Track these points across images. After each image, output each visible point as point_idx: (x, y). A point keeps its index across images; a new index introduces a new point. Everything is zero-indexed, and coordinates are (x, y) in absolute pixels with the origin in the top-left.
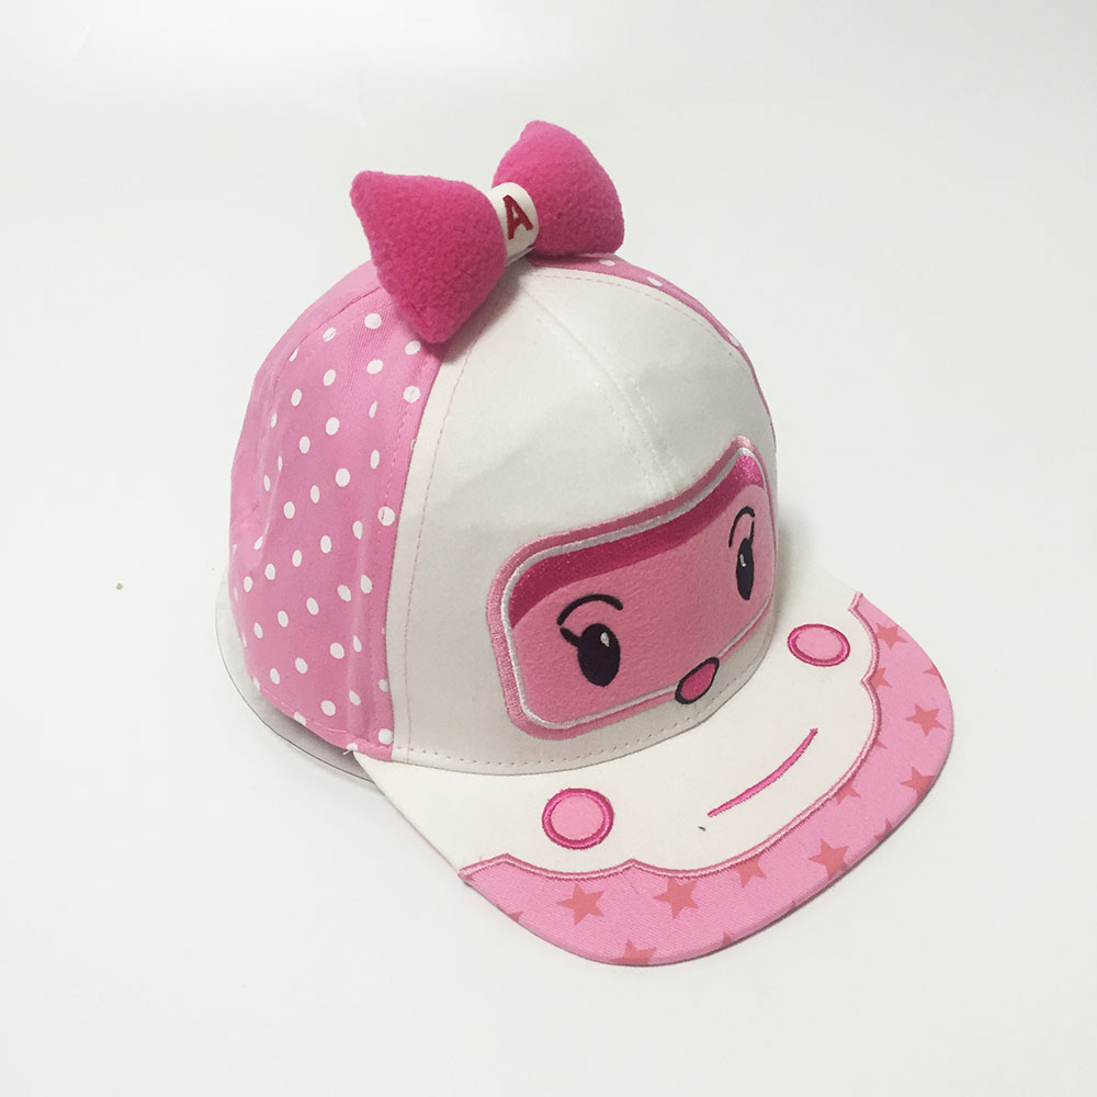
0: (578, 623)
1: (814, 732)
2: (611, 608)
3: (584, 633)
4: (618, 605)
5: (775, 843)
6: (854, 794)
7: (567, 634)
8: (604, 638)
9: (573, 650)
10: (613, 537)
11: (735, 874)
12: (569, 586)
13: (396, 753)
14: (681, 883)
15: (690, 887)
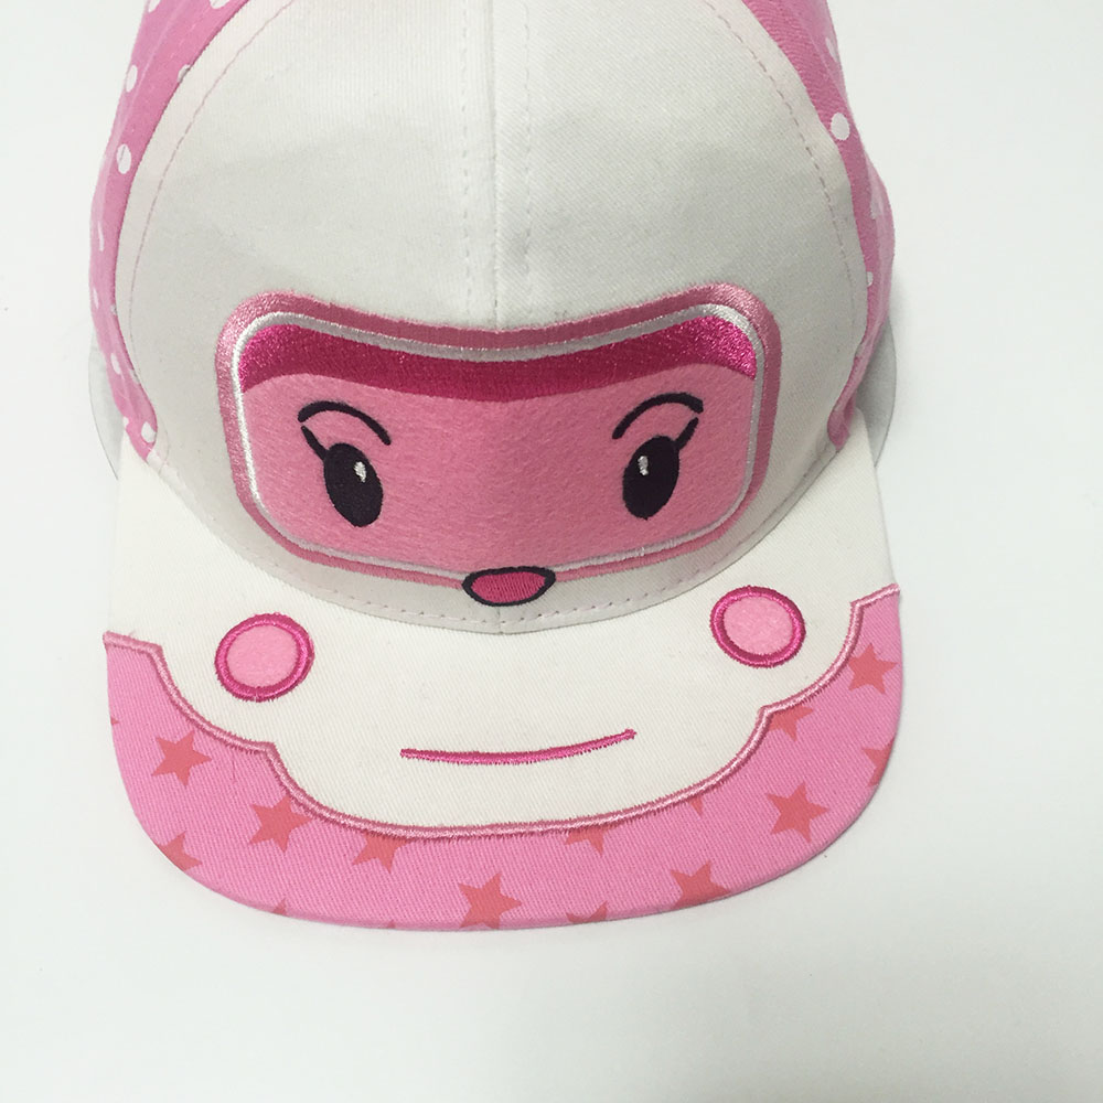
0: (329, 428)
1: (630, 734)
2: (373, 436)
3: (333, 448)
4: (387, 440)
5: (439, 837)
6: (598, 846)
7: (310, 437)
8: (360, 469)
9: (317, 464)
10: (387, 342)
11: (362, 842)
12: (317, 377)
14: (295, 809)
15: (300, 822)
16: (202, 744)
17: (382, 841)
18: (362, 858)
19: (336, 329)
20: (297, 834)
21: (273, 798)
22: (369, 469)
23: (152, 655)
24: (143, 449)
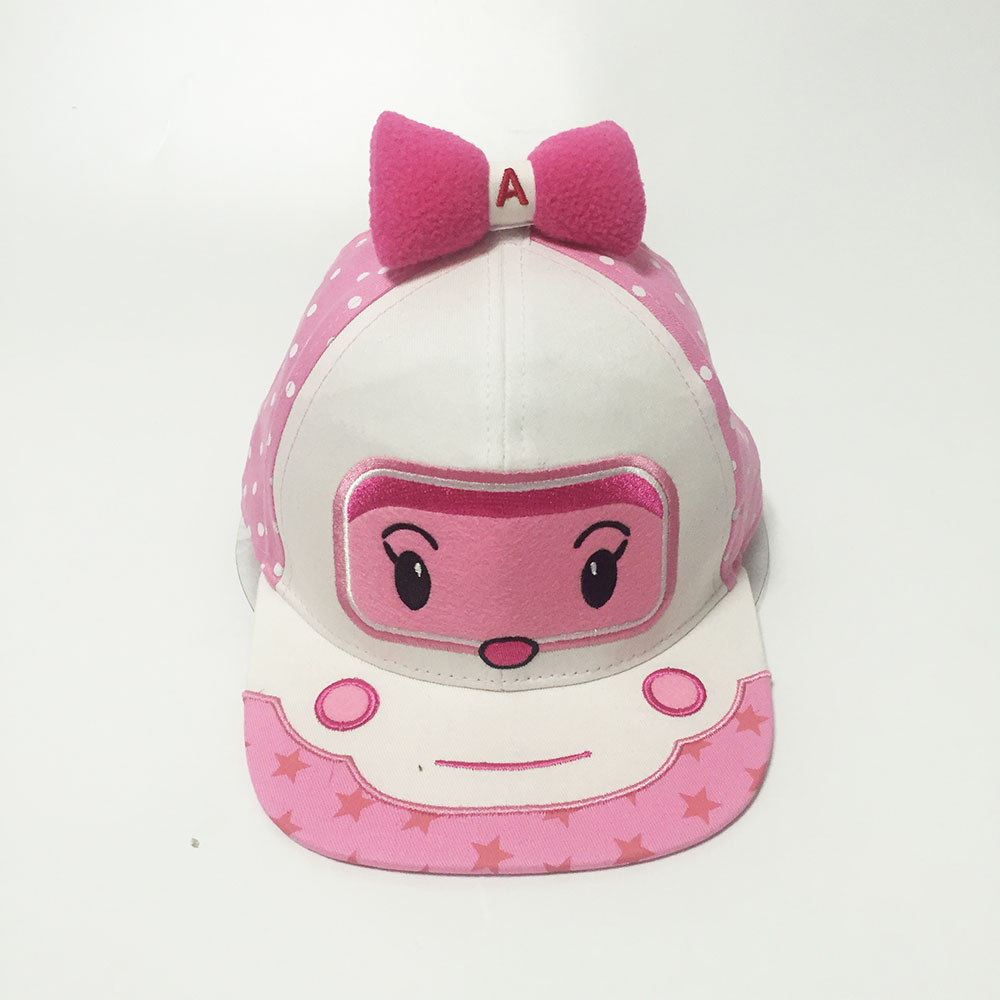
0: (401, 542)
1: (588, 754)
2: (427, 544)
3: (402, 555)
4: (435, 547)
5: (460, 813)
6: (566, 822)
7: (387, 547)
8: (418, 568)
9: (391, 566)
10: (439, 482)
11: (408, 816)
12: (396, 508)
13: (280, 585)
14: (365, 796)
15: (369, 803)
16: (304, 757)
17: (422, 816)
18: (408, 826)
19: (410, 476)
20: (365, 812)
21: (350, 789)
22: (424, 567)
23: (275, 703)
24: (273, 582)
